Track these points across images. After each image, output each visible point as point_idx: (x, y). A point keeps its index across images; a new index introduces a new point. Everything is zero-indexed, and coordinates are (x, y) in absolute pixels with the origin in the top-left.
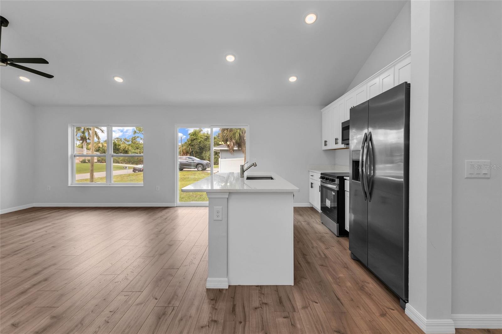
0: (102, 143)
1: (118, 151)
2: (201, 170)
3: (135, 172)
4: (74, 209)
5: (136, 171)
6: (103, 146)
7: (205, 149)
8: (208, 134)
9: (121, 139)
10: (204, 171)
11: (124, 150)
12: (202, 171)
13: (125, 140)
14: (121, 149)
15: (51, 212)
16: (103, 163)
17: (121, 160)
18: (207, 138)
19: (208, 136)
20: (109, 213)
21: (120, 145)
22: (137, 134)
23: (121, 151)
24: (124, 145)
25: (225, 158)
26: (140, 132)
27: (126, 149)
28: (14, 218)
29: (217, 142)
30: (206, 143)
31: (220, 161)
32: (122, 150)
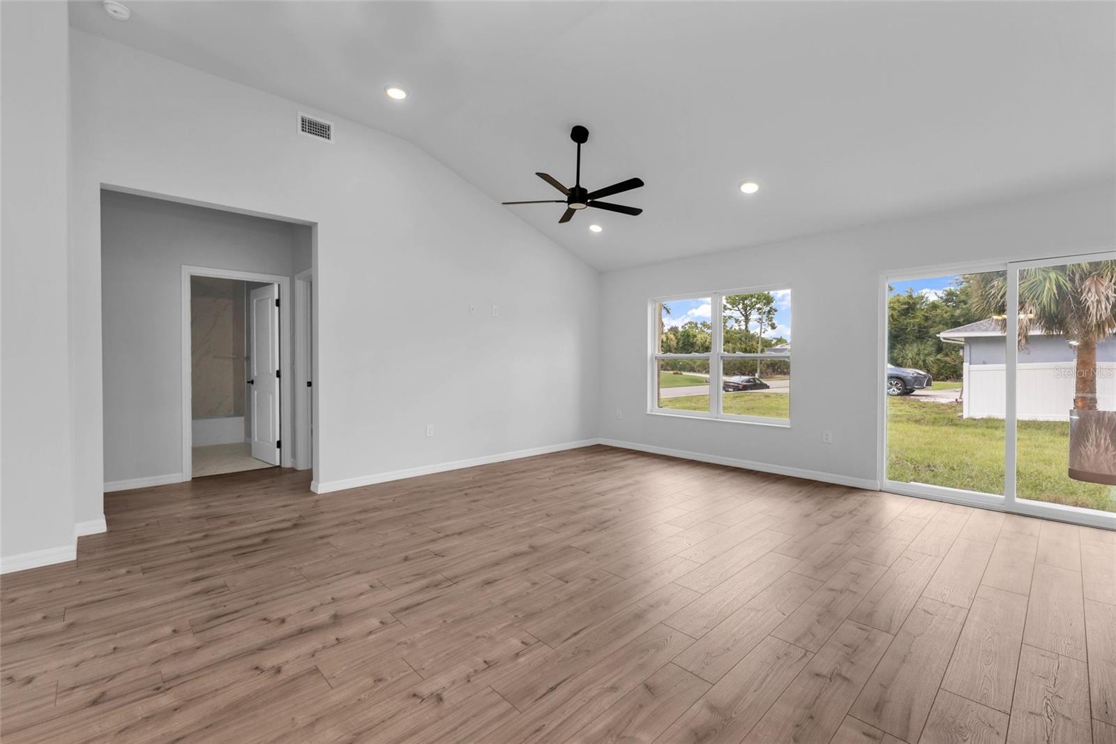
0: (666, 333)
1: (693, 347)
2: (898, 395)
3: (727, 391)
4: (656, 458)
5: (730, 390)
6: (667, 339)
7: (902, 337)
8: (911, 296)
9: (696, 324)
10: (908, 398)
11: (702, 345)
12: (899, 397)
13: (704, 324)
14: (698, 342)
15: (625, 457)
16: (668, 370)
17: (698, 366)
18: (908, 309)
19: (911, 302)
20: (723, 478)
21: (695, 336)
22: (728, 310)
23: (697, 348)
24: (702, 336)
25: (984, 363)
26: (733, 307)
27: (707, 343)
28: (581, 460)
29: (942, 316)
30: (905, 322)
31: (969, 371)
32: (700, 345)
